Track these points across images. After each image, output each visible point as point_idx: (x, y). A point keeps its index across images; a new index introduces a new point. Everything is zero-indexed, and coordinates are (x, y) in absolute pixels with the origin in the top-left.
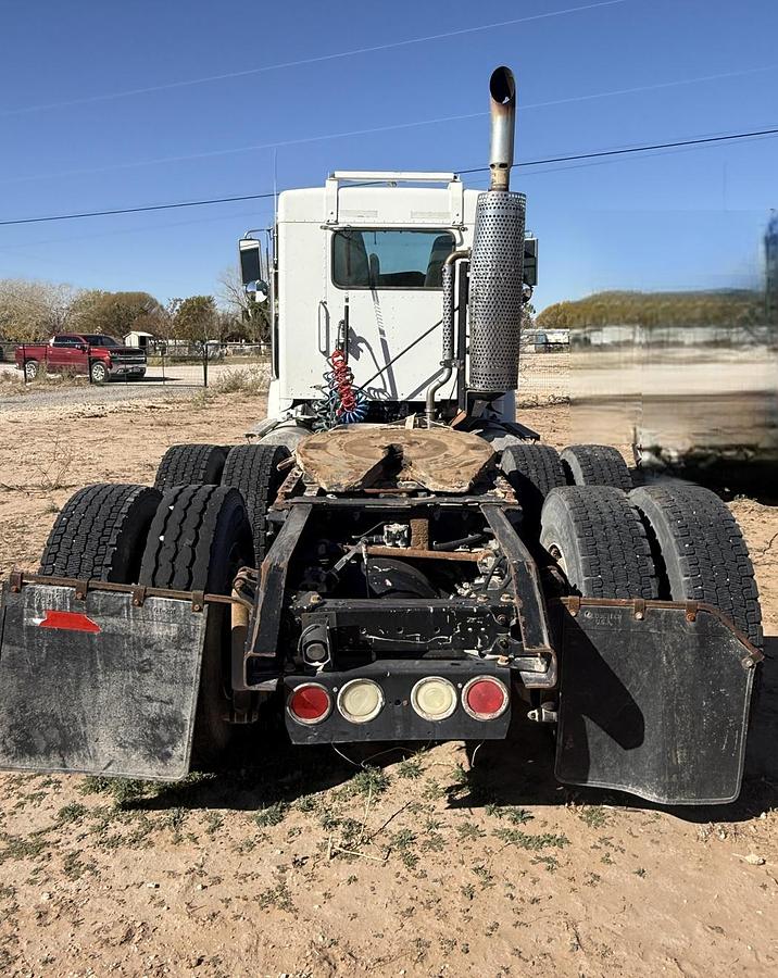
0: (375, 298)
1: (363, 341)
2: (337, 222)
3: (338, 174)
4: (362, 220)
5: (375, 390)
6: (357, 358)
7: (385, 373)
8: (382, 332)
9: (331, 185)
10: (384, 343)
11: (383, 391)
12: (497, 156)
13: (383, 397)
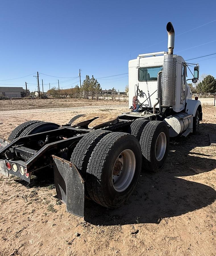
0: (147, 83)
1: (145, 93)
2: (139, 66)
3: (140, 55)
4: (144, 65)
5: (147, 105)
6: (143, 97)
7: (148, 99)
8: (148, 91)
9: (138, 58)
10: (149, 94)
11: (149, 105)
12: (169, 45)
13: (149, 107)
